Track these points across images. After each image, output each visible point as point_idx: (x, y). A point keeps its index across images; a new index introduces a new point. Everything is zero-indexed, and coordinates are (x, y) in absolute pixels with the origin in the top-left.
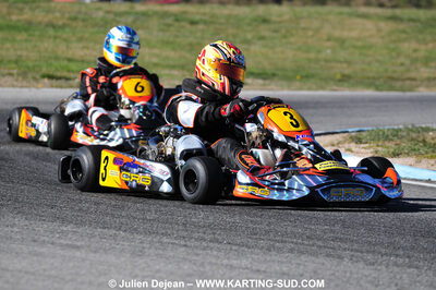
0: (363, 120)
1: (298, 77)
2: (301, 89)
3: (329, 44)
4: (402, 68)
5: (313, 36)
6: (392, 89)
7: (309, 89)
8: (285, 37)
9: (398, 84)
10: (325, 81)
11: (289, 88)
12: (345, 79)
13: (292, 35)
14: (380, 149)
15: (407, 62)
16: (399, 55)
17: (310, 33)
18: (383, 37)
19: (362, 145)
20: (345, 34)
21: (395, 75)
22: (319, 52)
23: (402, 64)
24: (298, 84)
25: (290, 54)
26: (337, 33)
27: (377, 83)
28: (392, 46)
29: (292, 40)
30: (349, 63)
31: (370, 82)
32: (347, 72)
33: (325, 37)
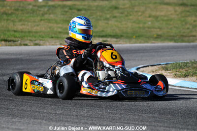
0: (168, 58)
1: (134, 37)
2: (135, 43)
3: (150, 19)
4: (188, 31)
5: (141, 15)
6: (183, 41)
7: (140, 43)
8: (127, 16)
9: (186, 39)
10: (148, 38)
11: (130, 43)
12: (158, 37)
13: (130, 15)
14: (177, 73)
15: (191, 27)
16: (186, 24)
17: (140, 14)
18: (178, 15)
19: (168, 72)
20: (158, 13)
21: (184, 34)
22: (145, 23)
23: (188, 28)
24: (134, 40)
25: (129, 25)
26: (154, 13)
28: (183, 19)
29: (131, 17)
30: (160, 28)
31: (172, 38)
32: (160, 33)
33: (148, 15)
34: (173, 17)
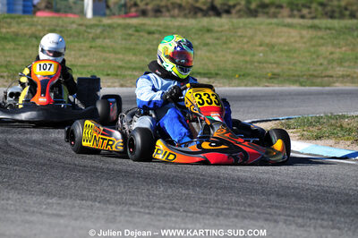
0: (291, 110)
1: (237, 76)
2: (239, 85)
3: (261, 48)
4: (322, 68)
5: (248, 42)
6: (313, 84)
7: (246, 86)
8: (225, 43)
9: (319, 80)
10: (258, 79)
11: (229, 85)
12: (275, 77)
13: (231, 42)
15: (325, 62)
16: (318, 57)
17: (246, 40)
18: (305, 43)
19: (291, 130)
20: (274, 40)
21: (316, 73)
22: (253, 55)
23: (321, 64)
24: (236, 81)
26: (267, 40)
27: (301, 80)
28: (312, 50)
29: (231, 45)
30: (278, 64)
31: (295, 79)
32: (276, 71)
33: (258, 43)
34: (297, 45)
